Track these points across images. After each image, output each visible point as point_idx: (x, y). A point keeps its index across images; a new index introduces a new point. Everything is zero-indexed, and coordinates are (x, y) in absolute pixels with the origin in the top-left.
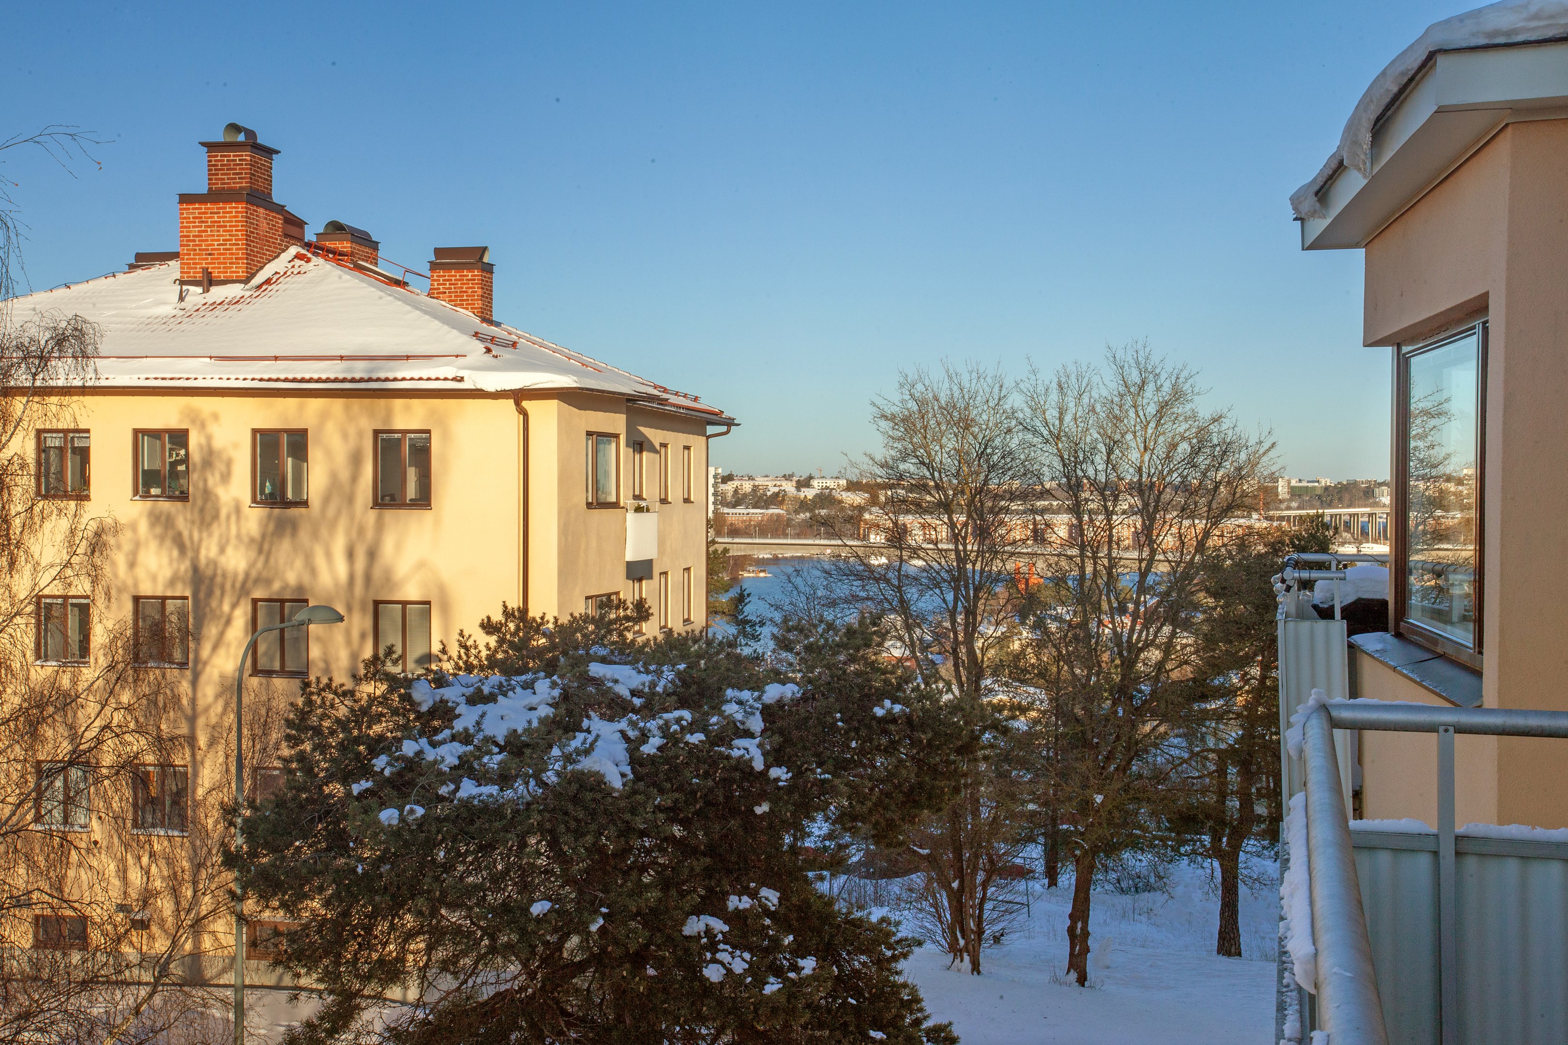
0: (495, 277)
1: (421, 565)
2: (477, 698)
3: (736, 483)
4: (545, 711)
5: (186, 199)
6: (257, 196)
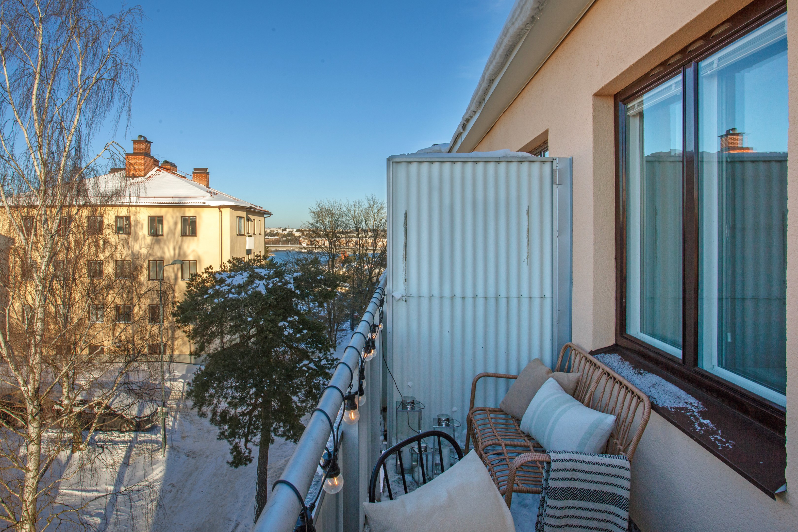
0: (210, 176)
1: (193, 251)
2: (230, 277)
4: (246, 279)
5: (128, 155)
6: (147, 154)
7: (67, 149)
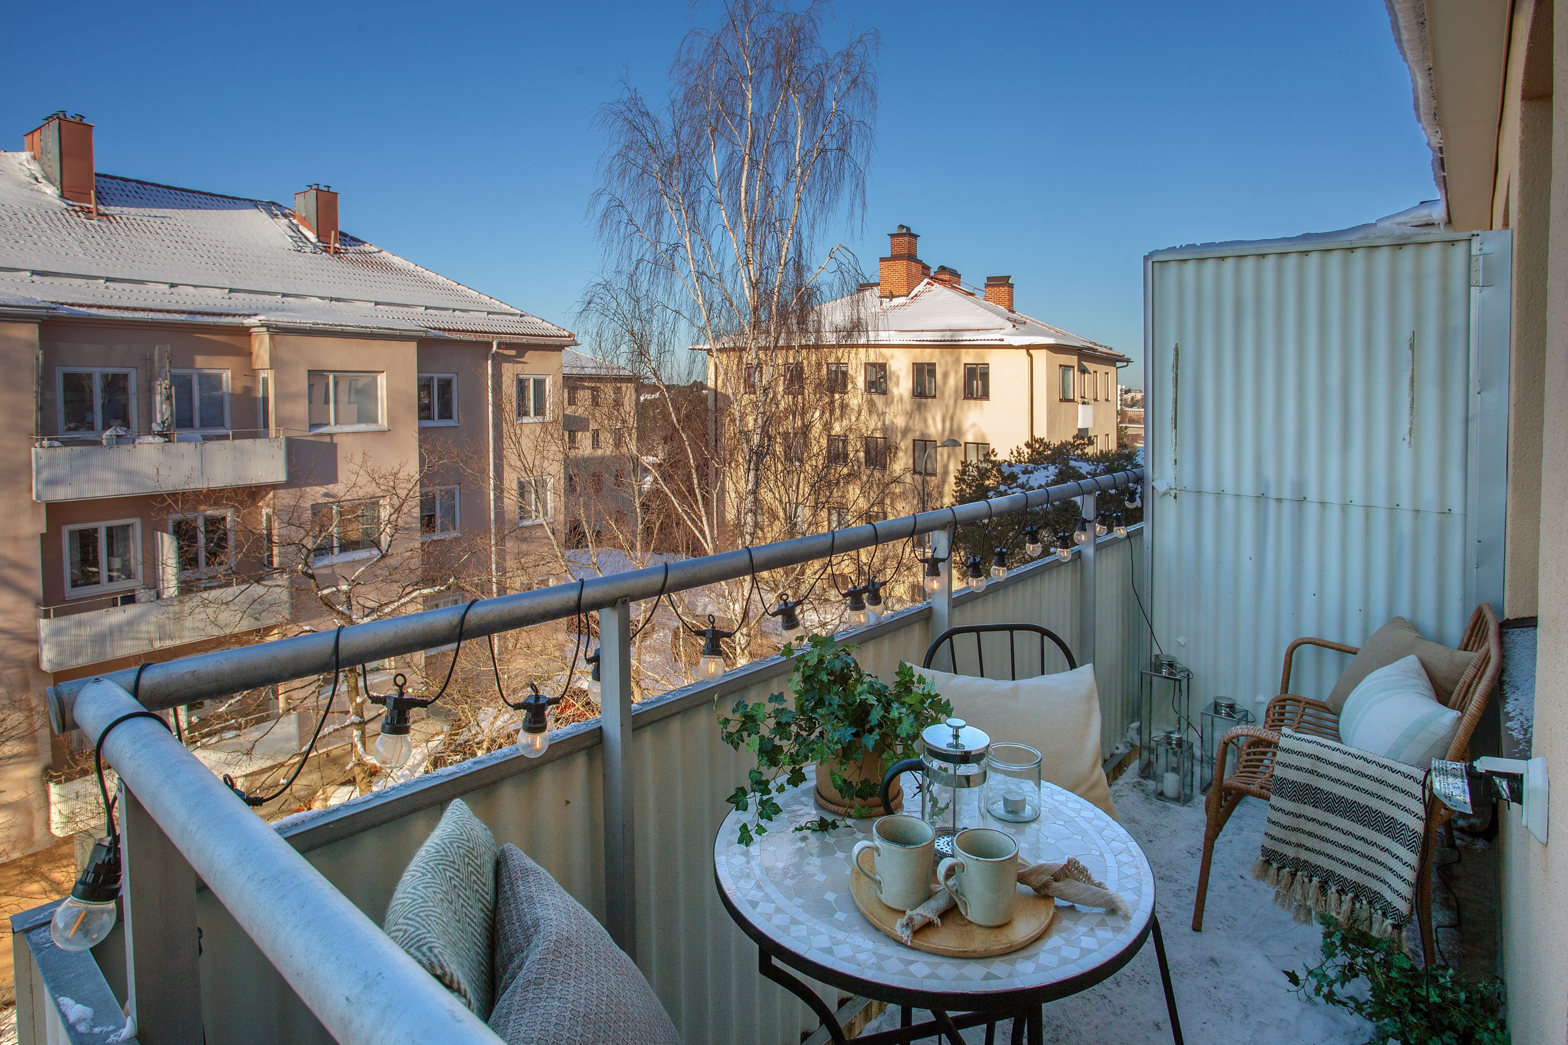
0: (1015, 291)
1: (974, 425)
2: (1025, 472)
3: (1132, 394)
4: (1053, 477)
5: (882, 260)
6: (911, 257)
7: (782, 262)
